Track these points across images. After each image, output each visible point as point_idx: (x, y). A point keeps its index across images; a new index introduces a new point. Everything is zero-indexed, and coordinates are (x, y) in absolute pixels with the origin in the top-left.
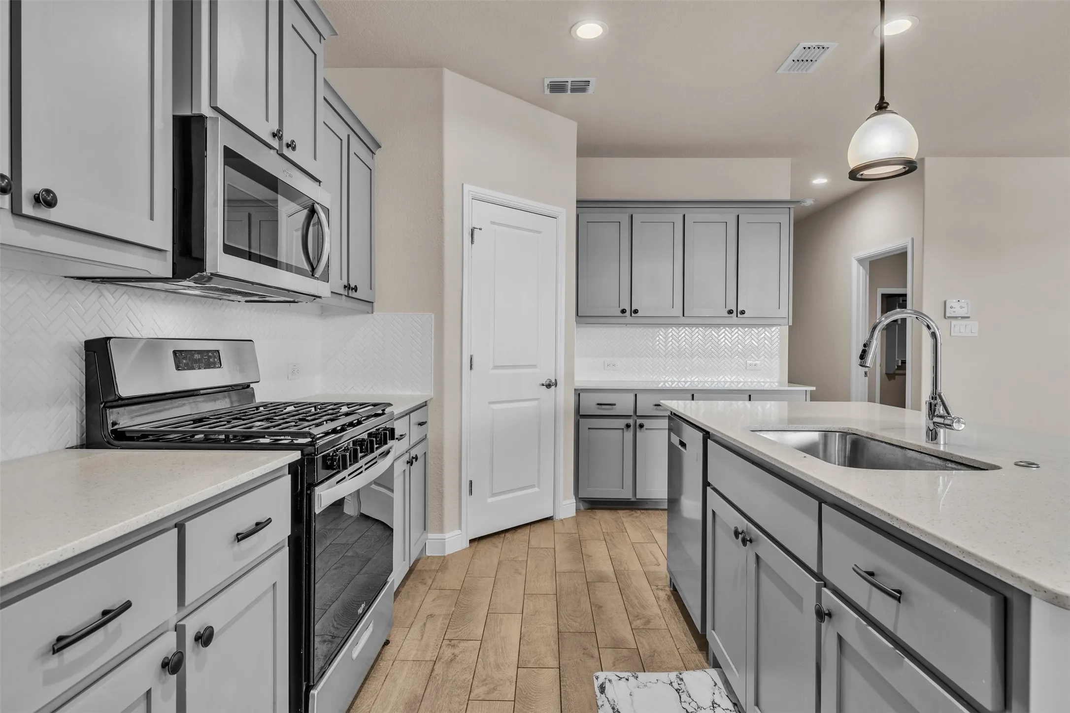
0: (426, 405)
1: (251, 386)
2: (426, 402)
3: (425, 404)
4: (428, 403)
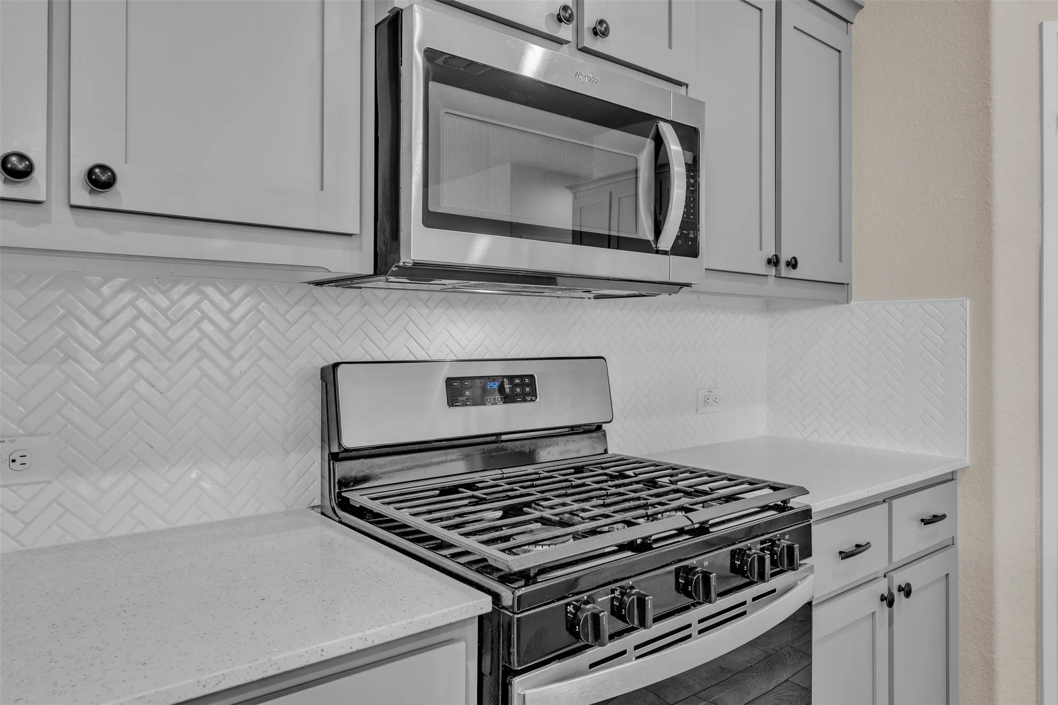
0: (953, 479)
1: (603, 428)
2: (953, 472)
3: (950, 478)
4: (959, 475)
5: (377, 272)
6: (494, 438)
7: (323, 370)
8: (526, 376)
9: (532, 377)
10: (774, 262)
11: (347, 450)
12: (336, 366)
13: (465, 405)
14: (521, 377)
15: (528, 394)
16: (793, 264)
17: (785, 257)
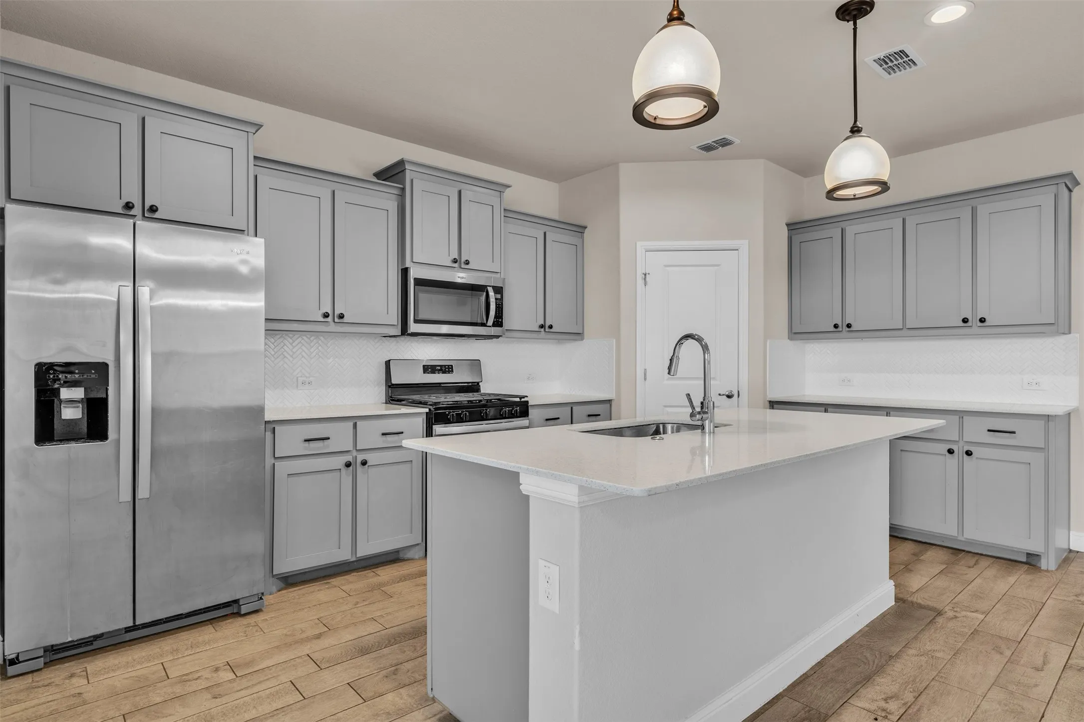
5: (402, 335)
6: (439, 385)
7: (386, 362)
8: (450, 365)
9: (452, 366)
10: (542, 326)
11: (393, 385)
12: (390, 360)
13: (428, 373)
14: (448, 366)
15: (451, 371)
16: (551, 327)
17: (547, 324)
